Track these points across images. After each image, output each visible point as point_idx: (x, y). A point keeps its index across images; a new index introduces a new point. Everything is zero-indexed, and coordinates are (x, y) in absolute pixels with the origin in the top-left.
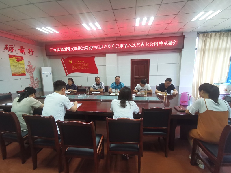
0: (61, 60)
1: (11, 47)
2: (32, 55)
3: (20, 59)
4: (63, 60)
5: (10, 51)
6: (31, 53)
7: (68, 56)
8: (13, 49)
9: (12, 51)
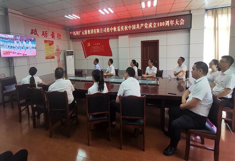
0: (82, 43)
1: (46, 33)
2: (60, 39)
3: (51, 43)
4: (83, 43)
5: (45, 37)
6: (59, 37)
7: (87, 39)
8: (47, 35)
9: (46, 37)
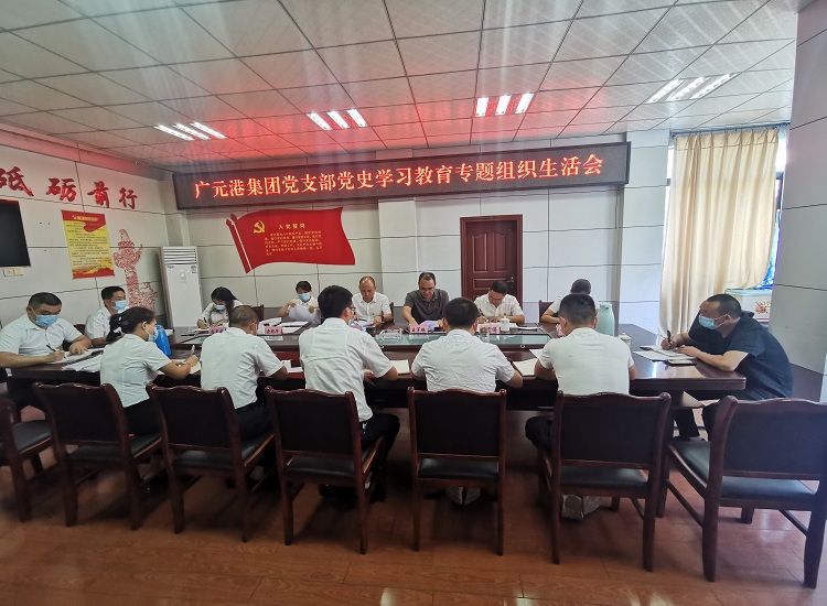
0: (228, 223)
2: (133, 207)
3: (95, 223)
5: (66, 200)
6: (129, 201)
7: (252, 210)
8: (75, 193)
9: (71, 199)
